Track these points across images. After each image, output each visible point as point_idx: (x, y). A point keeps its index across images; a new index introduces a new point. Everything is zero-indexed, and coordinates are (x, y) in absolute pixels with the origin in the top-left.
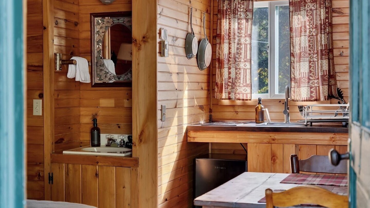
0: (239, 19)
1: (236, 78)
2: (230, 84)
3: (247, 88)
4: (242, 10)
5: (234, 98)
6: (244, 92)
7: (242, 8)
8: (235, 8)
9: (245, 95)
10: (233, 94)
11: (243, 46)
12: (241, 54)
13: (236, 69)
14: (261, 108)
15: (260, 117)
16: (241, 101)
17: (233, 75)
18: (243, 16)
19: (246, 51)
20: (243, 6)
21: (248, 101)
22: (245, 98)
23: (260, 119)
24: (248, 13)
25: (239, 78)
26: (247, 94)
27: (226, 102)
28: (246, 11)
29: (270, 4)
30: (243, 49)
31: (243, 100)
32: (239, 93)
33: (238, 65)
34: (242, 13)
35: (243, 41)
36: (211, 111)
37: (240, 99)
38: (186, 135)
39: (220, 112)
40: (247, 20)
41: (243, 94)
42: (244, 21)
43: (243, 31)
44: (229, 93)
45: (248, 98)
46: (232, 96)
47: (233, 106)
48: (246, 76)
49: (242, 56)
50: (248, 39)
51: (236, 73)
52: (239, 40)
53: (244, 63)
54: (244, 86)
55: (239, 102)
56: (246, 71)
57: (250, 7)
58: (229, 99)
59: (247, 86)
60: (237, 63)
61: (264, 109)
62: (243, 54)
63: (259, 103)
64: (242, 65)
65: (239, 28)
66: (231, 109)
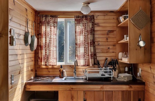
0: (50, 26)
1: (49, 55)
2: (46, 58)
3: (54, 60)
4: (52, 22)
5: (48, 65)
6: (53, 62)
7: (52, 21)
8: (49, 21)
9: (53, 63)
10: (48, 63)
11: (52, 39)
12: (51, 43)
13: (49, 50)
14: (62, 70)
15: (62, 75)
16: (51, 66)
17: (48, 54)
18: (52, 25)
19: (54, 42)
20: (52, 20)
21: (55, 66)
22: (53, 65)
23: (62, 76)
24: (55, 24)
25: (51, 55)
26: (54, 63)
27: (44, 67)
28: (54, 22)
29: (65, 20)
30: (52, 41)
31: (52, 65)
32: (50, 62)
33: (50, 48)
34: (52, 24)
35: (52, 37)
36: (36, 71)
37: (51, 65)
38: (25, 87)
39: (40, 71)
40: (54, 27)
41: (52, 63)
42: (53, 27)
43: (52, 32)
44: (46, 62)
45: (55, 65)
46: (47, 64)
47: (47, 68)
48: (54, 54)
49: (52, 44)
50: (55, 36)
51: (49, 53)
52: (50, 36)
53: (53, 48)
54: (53, 59)
55: (50, 67)
56: (54, 52)
57: (56, 21)
58: (46, 65)
59: (54, 59)
60: (49, 48)
61: (64, 71)
62: (52, 43)
63: (61, 68)
64: (52, 49)
65: (50, 31)
66: (46, 70)
